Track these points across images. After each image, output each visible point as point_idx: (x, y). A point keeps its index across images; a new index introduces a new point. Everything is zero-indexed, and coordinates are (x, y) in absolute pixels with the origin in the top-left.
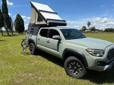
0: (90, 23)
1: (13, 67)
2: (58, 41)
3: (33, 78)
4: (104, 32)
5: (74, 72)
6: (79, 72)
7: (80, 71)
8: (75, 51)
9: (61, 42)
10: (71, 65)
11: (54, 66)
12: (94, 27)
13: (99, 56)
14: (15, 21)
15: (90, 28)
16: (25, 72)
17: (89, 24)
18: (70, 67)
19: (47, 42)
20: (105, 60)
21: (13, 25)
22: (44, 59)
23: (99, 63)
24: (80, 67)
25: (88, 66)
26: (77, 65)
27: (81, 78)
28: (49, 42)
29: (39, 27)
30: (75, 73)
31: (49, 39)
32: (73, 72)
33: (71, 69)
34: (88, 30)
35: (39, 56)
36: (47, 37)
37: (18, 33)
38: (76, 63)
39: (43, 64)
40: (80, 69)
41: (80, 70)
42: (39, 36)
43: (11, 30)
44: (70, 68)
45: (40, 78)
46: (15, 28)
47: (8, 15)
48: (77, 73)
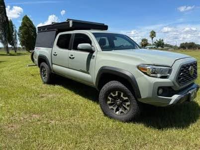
0: (154, 32)
1: (6, 104)
2: (88, 53)
3: (39, 123)
4: (179, 48)
5: (117, 110)
6: (125, 109)
7: (126, 107)
8: (117, 71)
9: (94, 56)
10: (111, 96)
11: (82, 103)
12: (162, 40)
13: (162, 77)
14: (21, 28)
15: (155, 43)
16: (26, 113)
17: (153, 34)
18: (109, 100)
19: (70, 58)
20: (173, 85)
21: (15, 35)
22: (66, 90)
23: (161, 91)
24: (127, 101)
25: (141, 97)
26: (122, 96)
27: (129, 121)
28: (73, 58)
29: (55, 32)
30: (118, 112)
31: (73, 52)
32: (115, 110)
33: (111, 105)
34: (150, 45)
35: (57, 87)
36: (69, 50)
37: (27, 50)
38: (121, 94)
39: (63, 99)
40: (128, 103)
41: (128, 106)
42: (56, 49)
43: (12, 44)
44: (109, 102)
45: (53, 122)
46: (20, 40)
47: (7, 18)
48: (122, 112)
